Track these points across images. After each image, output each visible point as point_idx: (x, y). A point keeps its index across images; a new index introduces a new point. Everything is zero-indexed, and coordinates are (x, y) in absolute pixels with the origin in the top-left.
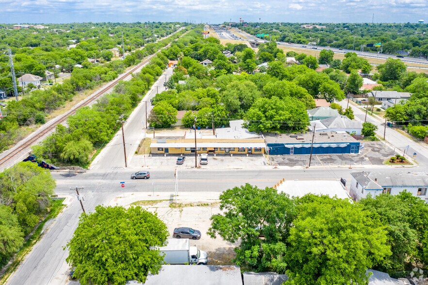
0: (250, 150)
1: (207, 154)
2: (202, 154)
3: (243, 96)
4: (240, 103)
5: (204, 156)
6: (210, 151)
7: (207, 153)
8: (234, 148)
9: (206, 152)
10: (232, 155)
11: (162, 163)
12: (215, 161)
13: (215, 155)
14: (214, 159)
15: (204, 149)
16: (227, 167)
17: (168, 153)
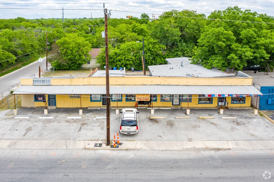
0: (221, 99)
1: (135, 110)
2: (124, 110)
3: (183, 25)
4: (180, 34)
5: (130, 115)
6: (140, 102)
7: (136, 107)
8: (190, 96)
9: (133, 104)
10: (188, 111)
11: (29, 129)
12: (155, 126)
13: (152, 111)
14: (151, 120)
15: (129, 97)
16: (189, 145)
17: (54, 107)
